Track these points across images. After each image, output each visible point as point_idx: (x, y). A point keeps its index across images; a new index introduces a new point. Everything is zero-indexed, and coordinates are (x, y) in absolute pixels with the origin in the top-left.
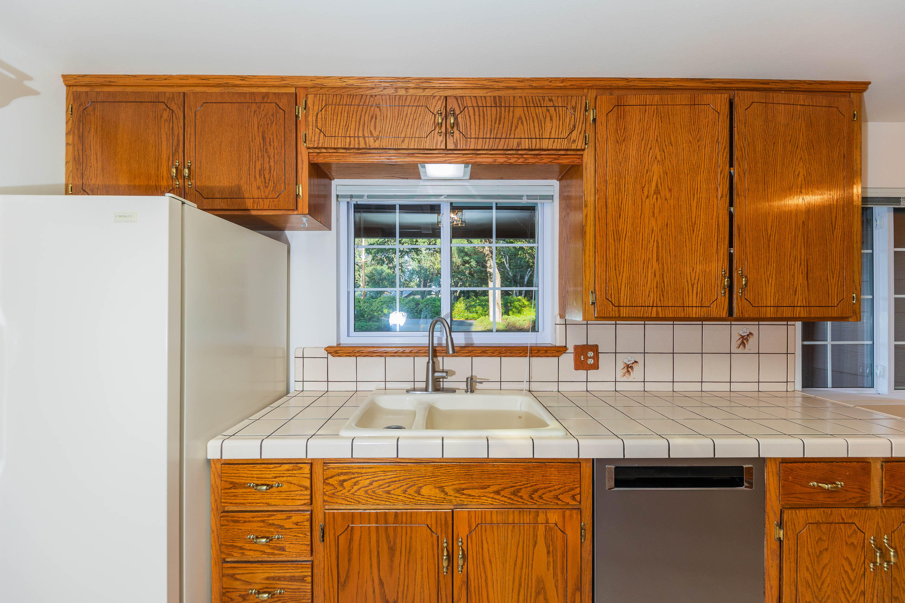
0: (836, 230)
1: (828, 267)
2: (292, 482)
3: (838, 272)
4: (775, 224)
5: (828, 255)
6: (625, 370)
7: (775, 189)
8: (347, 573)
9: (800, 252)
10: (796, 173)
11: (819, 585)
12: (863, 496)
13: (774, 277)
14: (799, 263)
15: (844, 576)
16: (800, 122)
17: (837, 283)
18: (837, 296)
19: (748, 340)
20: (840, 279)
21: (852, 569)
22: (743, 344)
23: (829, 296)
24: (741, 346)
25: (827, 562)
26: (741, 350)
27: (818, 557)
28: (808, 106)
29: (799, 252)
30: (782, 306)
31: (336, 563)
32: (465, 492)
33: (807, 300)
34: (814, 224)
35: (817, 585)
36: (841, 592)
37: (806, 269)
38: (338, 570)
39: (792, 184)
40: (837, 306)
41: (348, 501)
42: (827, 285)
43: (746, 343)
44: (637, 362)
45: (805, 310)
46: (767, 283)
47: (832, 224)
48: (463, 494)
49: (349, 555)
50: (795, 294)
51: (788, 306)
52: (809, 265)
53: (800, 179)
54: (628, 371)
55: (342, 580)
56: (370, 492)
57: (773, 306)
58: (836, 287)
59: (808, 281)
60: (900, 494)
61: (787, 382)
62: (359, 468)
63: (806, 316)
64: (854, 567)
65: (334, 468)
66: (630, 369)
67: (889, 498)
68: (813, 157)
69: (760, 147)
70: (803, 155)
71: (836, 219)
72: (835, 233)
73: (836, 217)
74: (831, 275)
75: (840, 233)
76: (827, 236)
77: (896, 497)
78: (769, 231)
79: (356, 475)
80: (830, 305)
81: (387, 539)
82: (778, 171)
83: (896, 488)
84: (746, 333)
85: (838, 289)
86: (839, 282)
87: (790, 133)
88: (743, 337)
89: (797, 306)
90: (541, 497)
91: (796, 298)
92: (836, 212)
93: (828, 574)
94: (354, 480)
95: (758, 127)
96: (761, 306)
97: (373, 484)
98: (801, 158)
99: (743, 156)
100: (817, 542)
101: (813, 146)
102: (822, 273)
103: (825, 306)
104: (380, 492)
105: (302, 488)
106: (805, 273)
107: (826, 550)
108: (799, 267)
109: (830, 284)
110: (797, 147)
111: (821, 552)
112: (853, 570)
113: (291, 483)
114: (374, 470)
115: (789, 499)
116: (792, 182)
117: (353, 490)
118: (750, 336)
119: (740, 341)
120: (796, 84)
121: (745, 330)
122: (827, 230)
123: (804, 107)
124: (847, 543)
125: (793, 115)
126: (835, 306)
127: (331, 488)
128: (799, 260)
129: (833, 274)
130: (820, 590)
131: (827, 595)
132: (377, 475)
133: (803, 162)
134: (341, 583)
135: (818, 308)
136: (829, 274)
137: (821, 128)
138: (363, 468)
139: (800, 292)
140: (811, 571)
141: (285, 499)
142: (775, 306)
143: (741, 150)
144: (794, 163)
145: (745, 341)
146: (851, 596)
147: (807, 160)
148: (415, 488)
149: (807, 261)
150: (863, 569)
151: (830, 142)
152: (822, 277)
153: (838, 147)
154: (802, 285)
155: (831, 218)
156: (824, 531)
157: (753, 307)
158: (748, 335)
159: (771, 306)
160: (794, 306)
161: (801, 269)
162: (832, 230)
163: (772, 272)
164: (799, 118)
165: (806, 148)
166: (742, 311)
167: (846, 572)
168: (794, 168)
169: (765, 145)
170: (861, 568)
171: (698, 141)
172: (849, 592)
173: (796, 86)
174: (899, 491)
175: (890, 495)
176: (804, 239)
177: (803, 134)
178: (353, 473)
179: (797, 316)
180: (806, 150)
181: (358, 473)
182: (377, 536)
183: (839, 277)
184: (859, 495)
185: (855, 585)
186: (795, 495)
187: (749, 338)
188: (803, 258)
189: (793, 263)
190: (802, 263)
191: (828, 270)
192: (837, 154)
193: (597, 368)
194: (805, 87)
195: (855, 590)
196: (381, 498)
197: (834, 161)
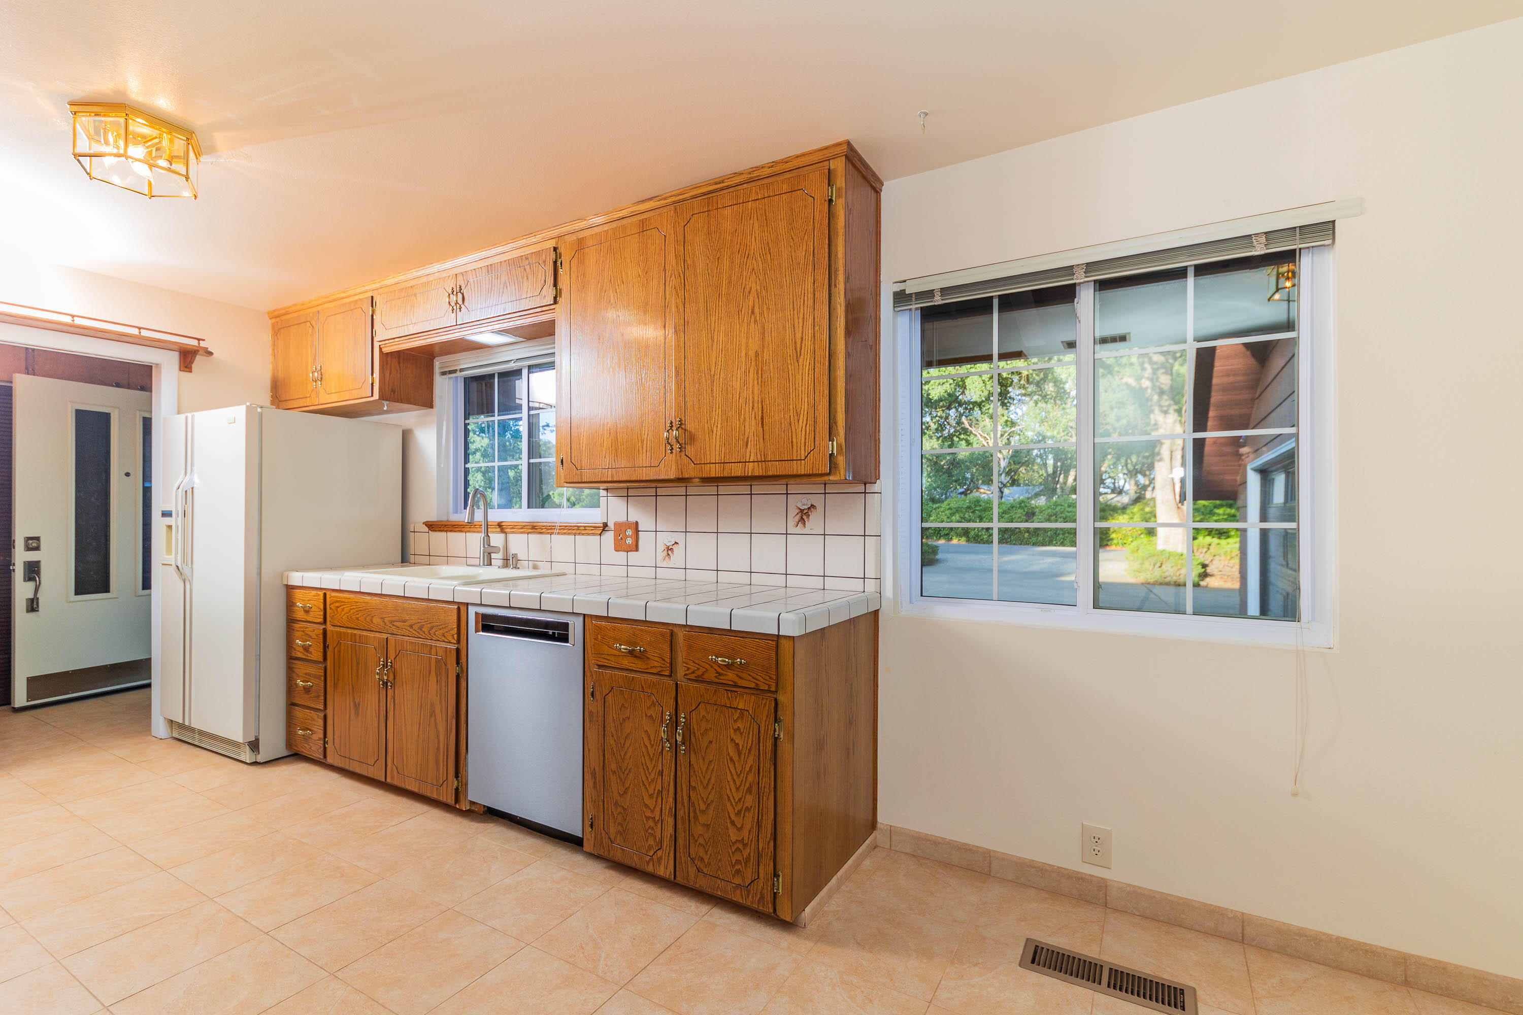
0: (802, 357)
1: (791, 407)
2: (316, 605)
3: (806, 412)
4: (720, 359)
5: (791, 391)
6: (665, 553)
7: (720, 315)
8: (338, 677)
9: (753, 393)
10: (747, 290)
11: (622, 755)
12: (662, 666)
13: (719, 426)
14: (751, 405)
15: (644, 749)
16: (752, 222)
17: (804, 428)
18: (805, 445)
19: (809, 515)
20: (808, 422)
21: (651, 744)
22: (802, 520)
23: (792, 446)
24: (800, 524)
25: (629, 731)
26: (799, 529)
27: (621, 724)
28: (762, 198)
29: (751, 391)
30: (730, 463)
31: (333, 668)
33: (763, 453)
34: (771, 352)
35: (620, 755)
36: (641, 767)
37: (760, 413)
38: (334, 673)
39: (741, 306)
40: (804, 460)
42: (790, 432)
43: (806, 520)
44: (677, 543)
45: (760, 465)
46: (711, 433)
47: (796, 349)
49: (339, 663)
50: (747, 446)
51: (737, 462)
52: (765, 406)
53: (751, 298)
54: (668, 554)
56: (349, 617)
57: (719, 463)
58: (803, 432)
59: (763, 427)
60: (698, 669)
61: (864, 578)
62: (344, 598)
63: (761, 474)
64: (652, 743)
65: (334, 597)
66: (670, 552)
67: (687, 672)
68: (770, 264)
69: (701, 267)
70: (755, 265)
71: (802, 341)
72: (801, 360)
73: (802, 338)
74: (796, 417)
75: (808, 359)
76: (789, 367)
77: (693, 672)
78: (713, 369)
80: (795, 458)
81: (356, 655)
82: (723, 293)
83: (693, 662)
84: (807, 505)
85: (805, 436)
86: (808, 426)
87: (739, 241)
88: (802, 511)
89: (749, 462)
90: (435, 634)
91: (748, 451)
92: (803, 332)
93: (630, 745)
94: (342, 607)
95: (698, 243)
96: (704, 464)
98: (753, 269)
99: (681, 283)
100: (621, 709)
101: (769, 250)
102: (782, 416)
103: (788, 460)
105: (320, 610)
106: (760, 418)
107: (629, 718)
108: (751, 411)
109: (794, 430)
110: (748, 257)
111: (624, 720)
112: (652, 746)
115: (599, 659)
116: (741, 303)
117: (342, 615)
118: (812, 509)
119: (798, 517)
120: (755, 172)
121: (804, 501)
122: (789, 358)
123: (758, 202)
124: (646, 715)
125: (742, 216)
126: (801, 460)
127: (332, 612)
128: (751, 402)
129: (798, 415)
130: (623, 760)
131: (629, 767)
133: (755, 274)
135: (777, 462)
136: (792, 417)
137: (780, 223)
139: (752, 443)
140: (616, 738)
141: (313, 617)
142: (721, 463)
143: (680, 276)
144: (744, 278)
145: (804, 517)
146: (650, 774)
147: (761, 271)
148: (370, 617)
149: (762, 402)
150: (661, 747)
151: (792, 238)
152: (783, 421)
153: (805, 244)
154: (755, 434)
155: (795, 339)
156: (626, 697)
157: (694, 464)
158: (809, 508)
159: (715, 463)
160: (745, 462)
161: (753, 413)
162: (797, 356)
163: (716, 421)
164: (750, 218)
165: (760, 255)
166: (681, 469)
167: (646, 746)
168: (743, 285)
169: (707, 264)
170: (659, 745)
171: (646, 273)
172: (648, 769)
173: (755, 175)
174: (697, 666)
175: (688, 669)
176: (757, 373)
177: (755, 237)
178: (342, 602)
179: (750, 474)
180: (760, 257)
182: (351, 651)
183: (807, 420)
184: (660, 664)
185: (654, 762)
186: (603, 656)
187: (810, 513)
188: (756, 398)
189: (743, 405)
190: (756, 405)
191: (792, 411)
192: (804, 253)
193: (637, 549)
194: (766, 173)
195: (653, 768)
197: (799, 264)
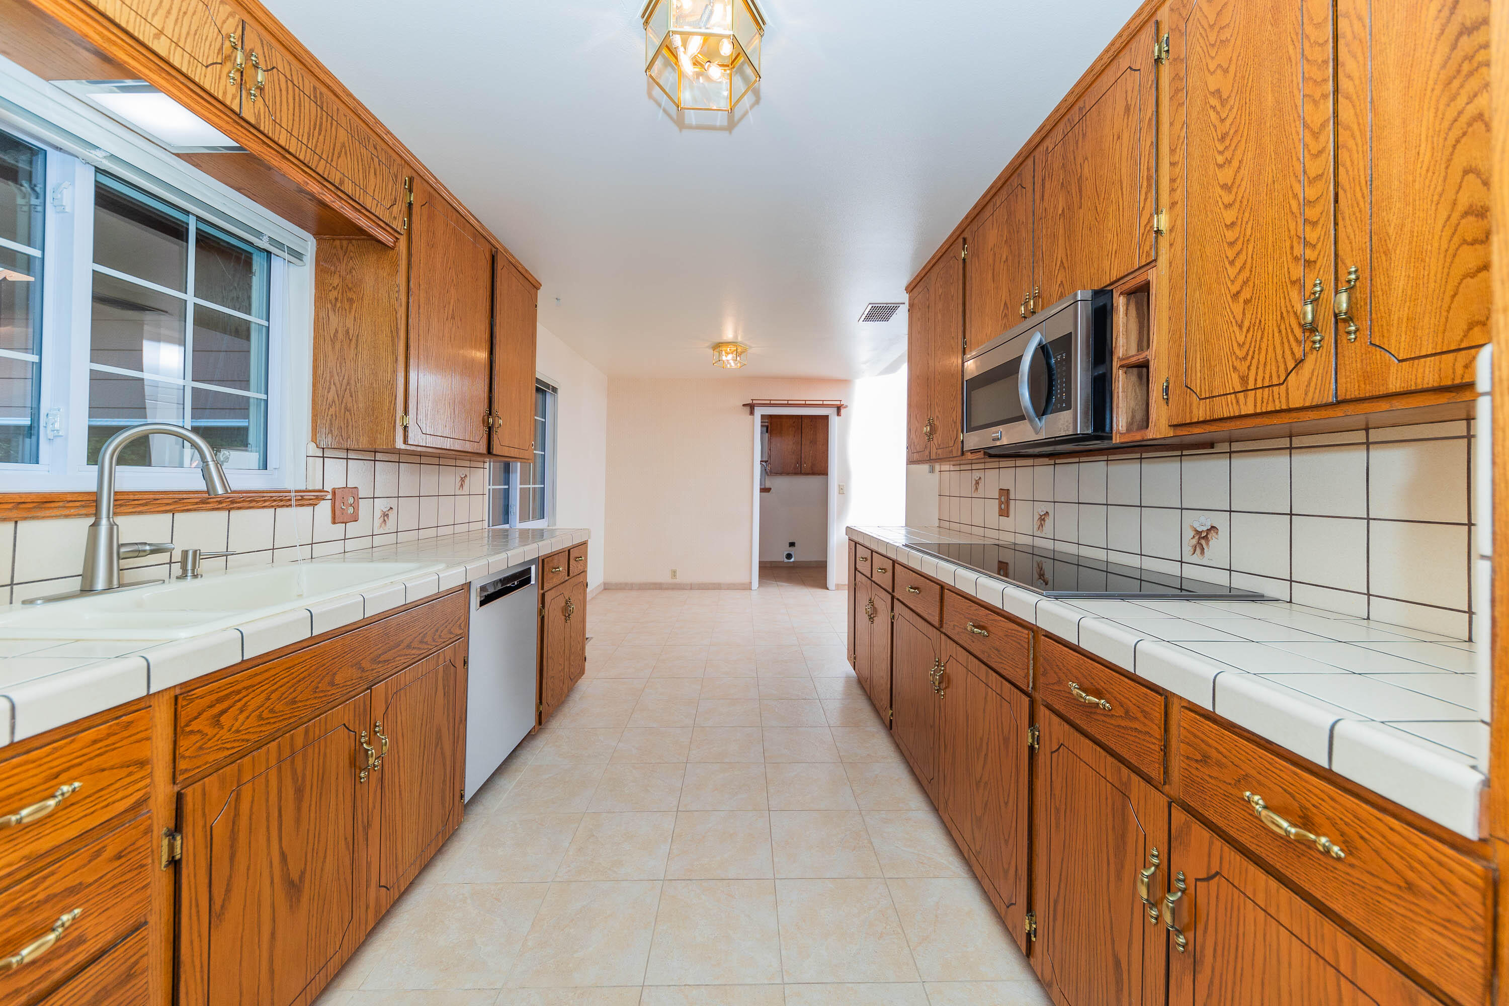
2: (104, 766)
6: (382, 519)
8: (228, 885)
24: (461, 488)
26: (460, 492)
30: (511, 447)
31: (207, 881)
32: (381, 659)
33: (519, 444)
38: (210, 892)
41: (228, 749)
43: (464, 485)
44: (392, 509)
45: (518, 451)
46: (506, 425)
48: (380, 662)
49: (232, 847)
50: (515, 438)
55: (217, 907)
56: (266, 714)
58: (528, 434)
62: (250, 677)
65: (201, 697)
66: (385, 518)
79: (244, 693)
81: (293, 779)
84: (464, 474)
88: (462, 479)
89: (516, 448)
90: (440, 636)
91: (516, 441)
94: (239, 705)
95: (506, 288)
96: (503, 446)
97: (271, 697)
104: (279, 707)
105: (131, 769)
113: (103, 770)
114: (272, 672)
117: (237, 724)
119: (460, 483)
127: (198, 737)
132: (278, 679)
134: (216, 914)
135: (522, 450)
138: (256, 675)
141: (86, 816)
145: (463, 483)
148: (327, 679)
154: (518, 431)
157: (500, 445)
158: (465, 477)
159: (507, 446)
178: (239, 692)
181: (247, 688)
182: (278, 783)
187: (465, 480)
196: (282, 716)
